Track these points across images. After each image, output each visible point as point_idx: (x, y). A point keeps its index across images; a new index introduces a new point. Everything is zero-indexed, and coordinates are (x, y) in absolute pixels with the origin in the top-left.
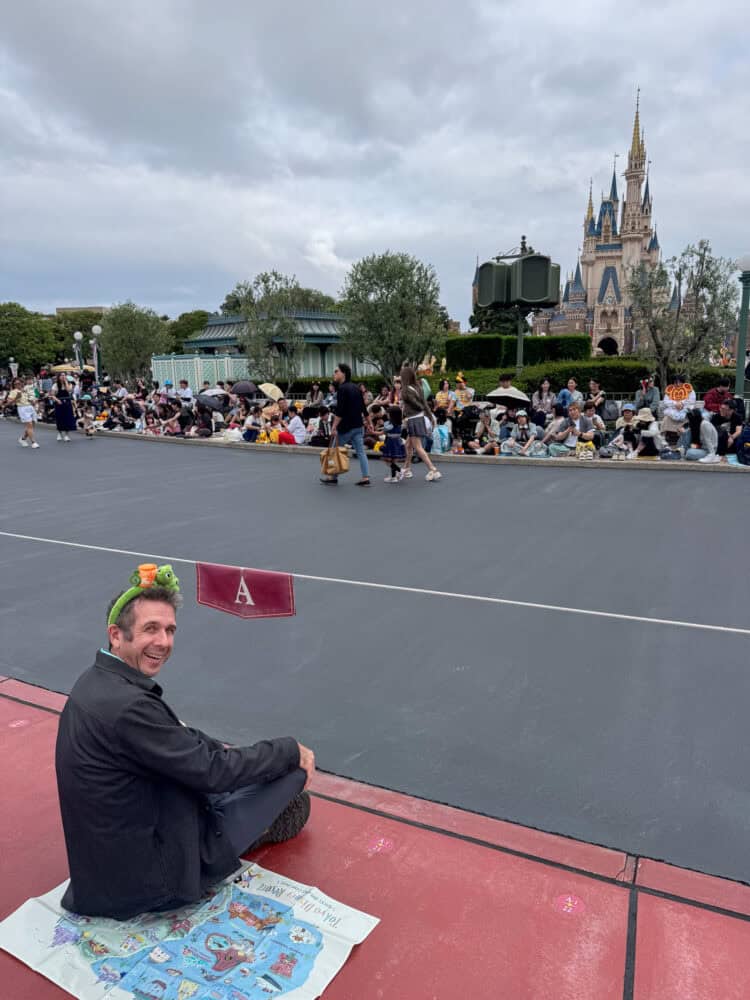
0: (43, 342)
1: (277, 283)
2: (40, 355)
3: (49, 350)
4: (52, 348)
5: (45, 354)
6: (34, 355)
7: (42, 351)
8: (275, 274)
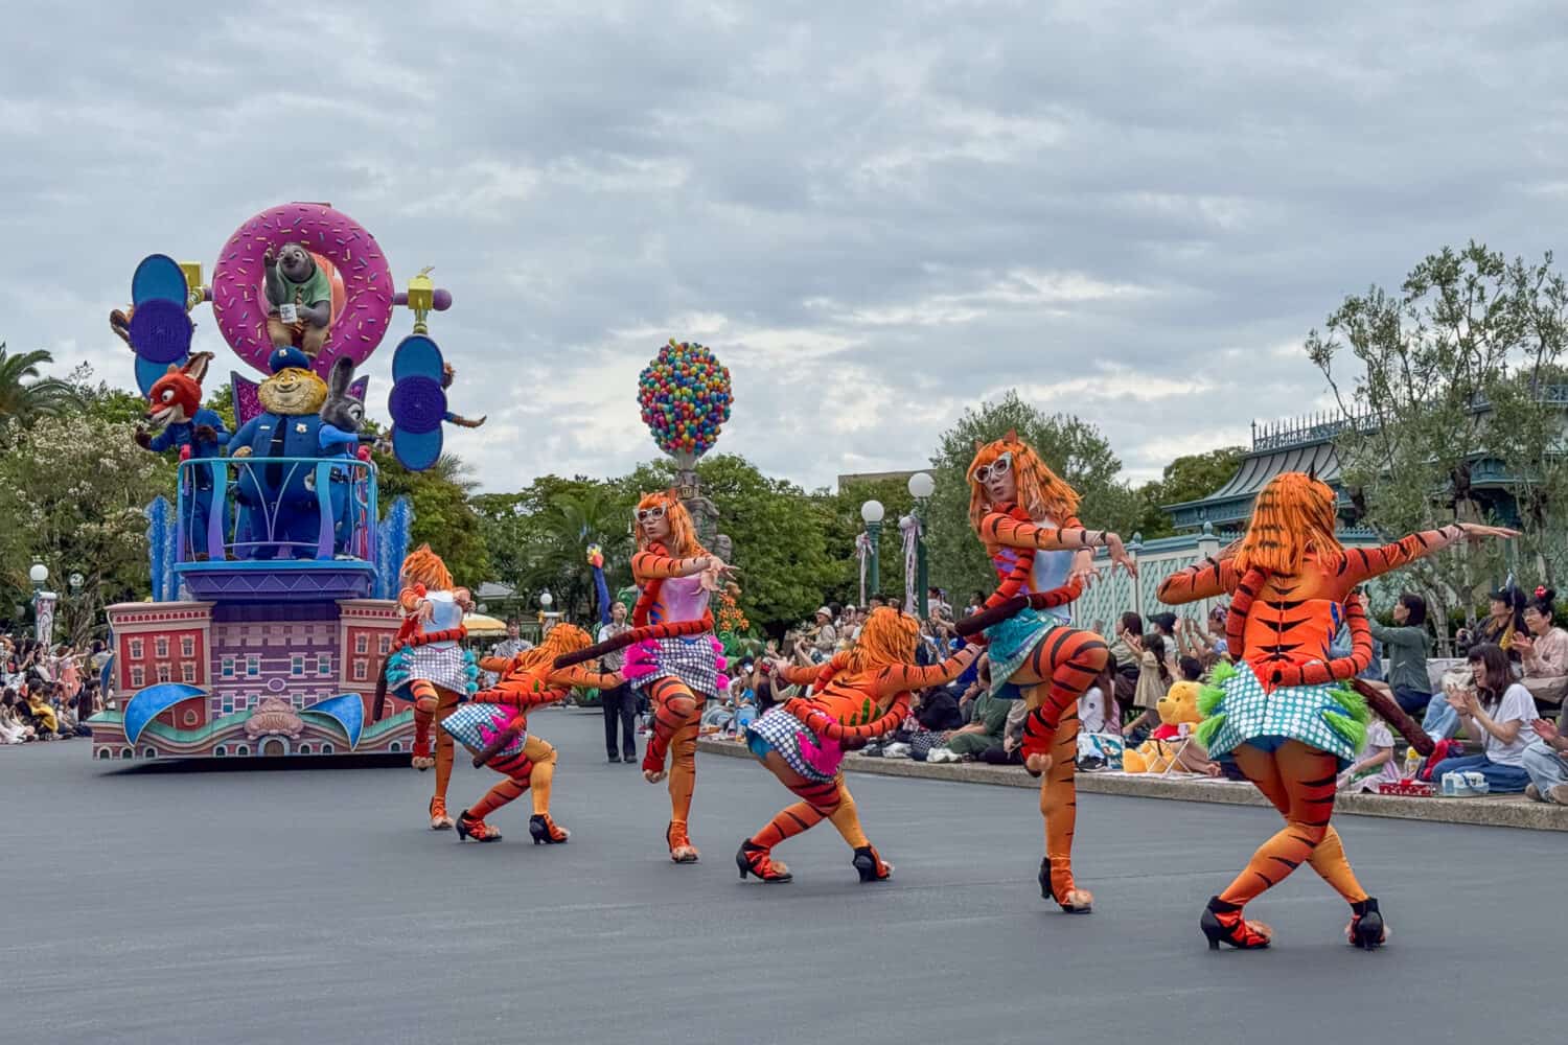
0: (793, 560)
1: (1482, 280)
2: (783, 595)
3: (807, 583)
4: (815, 575)
5: (797, 592)
6: (768, 592)
7: (791, 584)
8: (1477, 254)
